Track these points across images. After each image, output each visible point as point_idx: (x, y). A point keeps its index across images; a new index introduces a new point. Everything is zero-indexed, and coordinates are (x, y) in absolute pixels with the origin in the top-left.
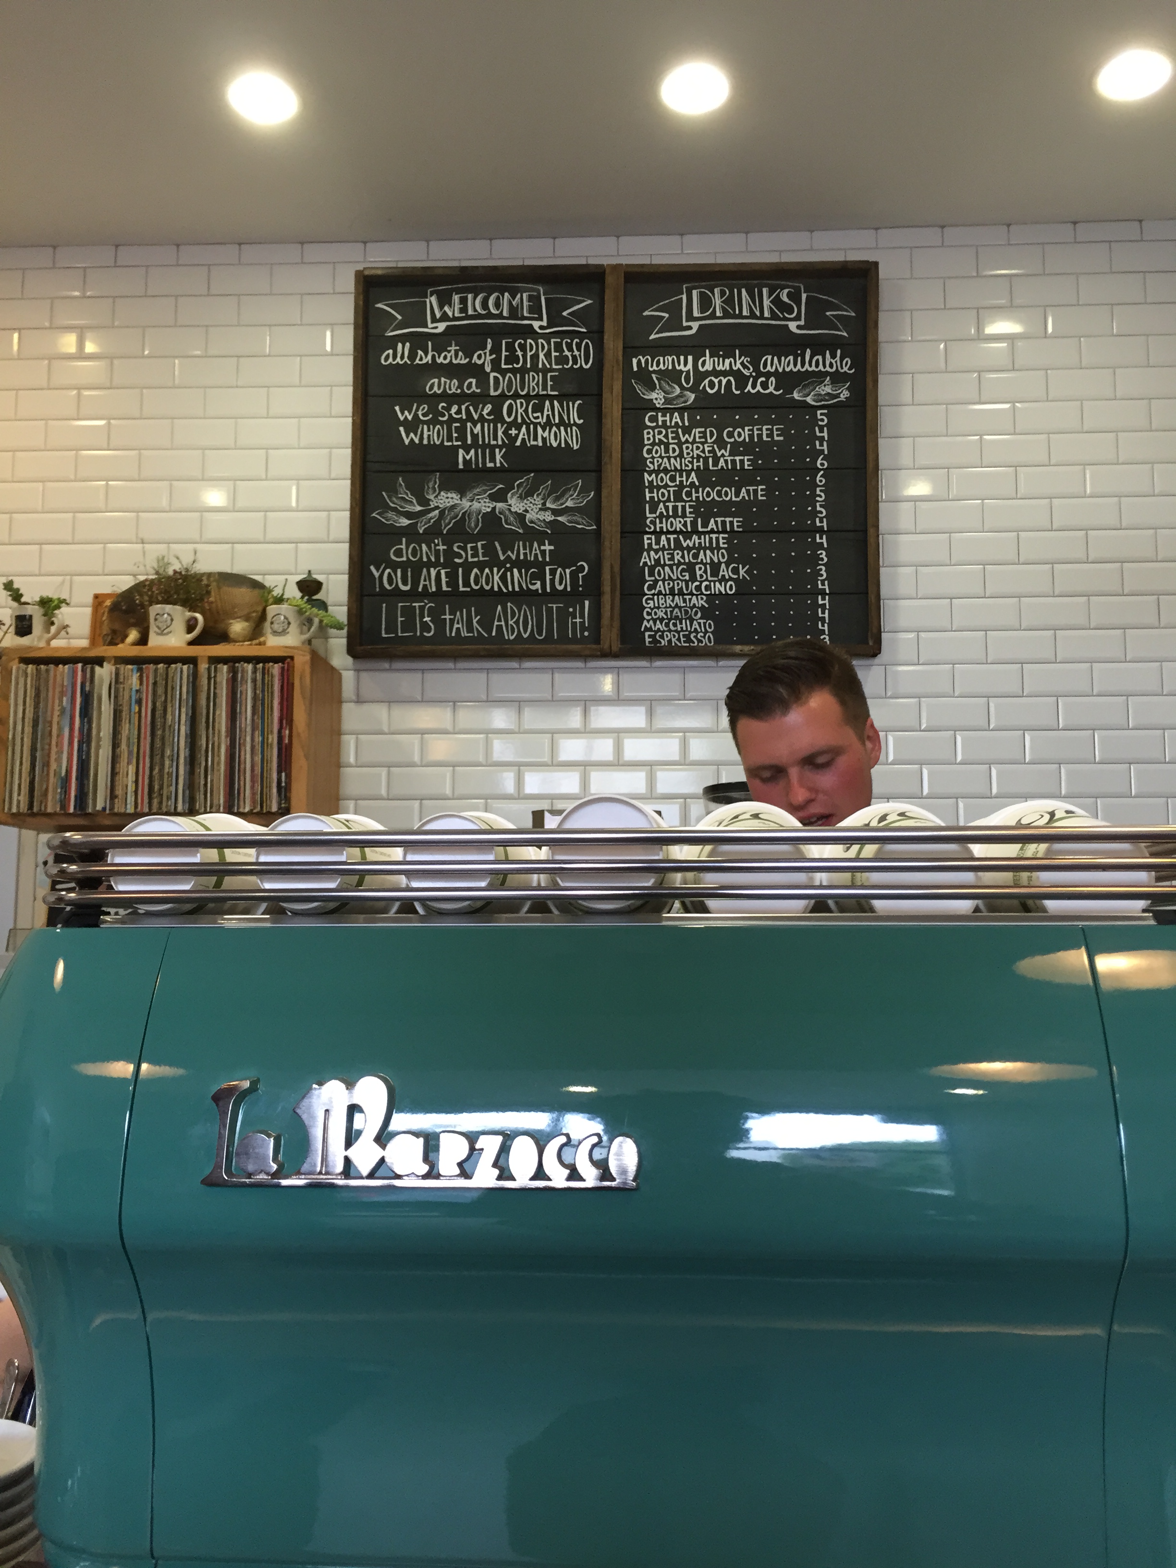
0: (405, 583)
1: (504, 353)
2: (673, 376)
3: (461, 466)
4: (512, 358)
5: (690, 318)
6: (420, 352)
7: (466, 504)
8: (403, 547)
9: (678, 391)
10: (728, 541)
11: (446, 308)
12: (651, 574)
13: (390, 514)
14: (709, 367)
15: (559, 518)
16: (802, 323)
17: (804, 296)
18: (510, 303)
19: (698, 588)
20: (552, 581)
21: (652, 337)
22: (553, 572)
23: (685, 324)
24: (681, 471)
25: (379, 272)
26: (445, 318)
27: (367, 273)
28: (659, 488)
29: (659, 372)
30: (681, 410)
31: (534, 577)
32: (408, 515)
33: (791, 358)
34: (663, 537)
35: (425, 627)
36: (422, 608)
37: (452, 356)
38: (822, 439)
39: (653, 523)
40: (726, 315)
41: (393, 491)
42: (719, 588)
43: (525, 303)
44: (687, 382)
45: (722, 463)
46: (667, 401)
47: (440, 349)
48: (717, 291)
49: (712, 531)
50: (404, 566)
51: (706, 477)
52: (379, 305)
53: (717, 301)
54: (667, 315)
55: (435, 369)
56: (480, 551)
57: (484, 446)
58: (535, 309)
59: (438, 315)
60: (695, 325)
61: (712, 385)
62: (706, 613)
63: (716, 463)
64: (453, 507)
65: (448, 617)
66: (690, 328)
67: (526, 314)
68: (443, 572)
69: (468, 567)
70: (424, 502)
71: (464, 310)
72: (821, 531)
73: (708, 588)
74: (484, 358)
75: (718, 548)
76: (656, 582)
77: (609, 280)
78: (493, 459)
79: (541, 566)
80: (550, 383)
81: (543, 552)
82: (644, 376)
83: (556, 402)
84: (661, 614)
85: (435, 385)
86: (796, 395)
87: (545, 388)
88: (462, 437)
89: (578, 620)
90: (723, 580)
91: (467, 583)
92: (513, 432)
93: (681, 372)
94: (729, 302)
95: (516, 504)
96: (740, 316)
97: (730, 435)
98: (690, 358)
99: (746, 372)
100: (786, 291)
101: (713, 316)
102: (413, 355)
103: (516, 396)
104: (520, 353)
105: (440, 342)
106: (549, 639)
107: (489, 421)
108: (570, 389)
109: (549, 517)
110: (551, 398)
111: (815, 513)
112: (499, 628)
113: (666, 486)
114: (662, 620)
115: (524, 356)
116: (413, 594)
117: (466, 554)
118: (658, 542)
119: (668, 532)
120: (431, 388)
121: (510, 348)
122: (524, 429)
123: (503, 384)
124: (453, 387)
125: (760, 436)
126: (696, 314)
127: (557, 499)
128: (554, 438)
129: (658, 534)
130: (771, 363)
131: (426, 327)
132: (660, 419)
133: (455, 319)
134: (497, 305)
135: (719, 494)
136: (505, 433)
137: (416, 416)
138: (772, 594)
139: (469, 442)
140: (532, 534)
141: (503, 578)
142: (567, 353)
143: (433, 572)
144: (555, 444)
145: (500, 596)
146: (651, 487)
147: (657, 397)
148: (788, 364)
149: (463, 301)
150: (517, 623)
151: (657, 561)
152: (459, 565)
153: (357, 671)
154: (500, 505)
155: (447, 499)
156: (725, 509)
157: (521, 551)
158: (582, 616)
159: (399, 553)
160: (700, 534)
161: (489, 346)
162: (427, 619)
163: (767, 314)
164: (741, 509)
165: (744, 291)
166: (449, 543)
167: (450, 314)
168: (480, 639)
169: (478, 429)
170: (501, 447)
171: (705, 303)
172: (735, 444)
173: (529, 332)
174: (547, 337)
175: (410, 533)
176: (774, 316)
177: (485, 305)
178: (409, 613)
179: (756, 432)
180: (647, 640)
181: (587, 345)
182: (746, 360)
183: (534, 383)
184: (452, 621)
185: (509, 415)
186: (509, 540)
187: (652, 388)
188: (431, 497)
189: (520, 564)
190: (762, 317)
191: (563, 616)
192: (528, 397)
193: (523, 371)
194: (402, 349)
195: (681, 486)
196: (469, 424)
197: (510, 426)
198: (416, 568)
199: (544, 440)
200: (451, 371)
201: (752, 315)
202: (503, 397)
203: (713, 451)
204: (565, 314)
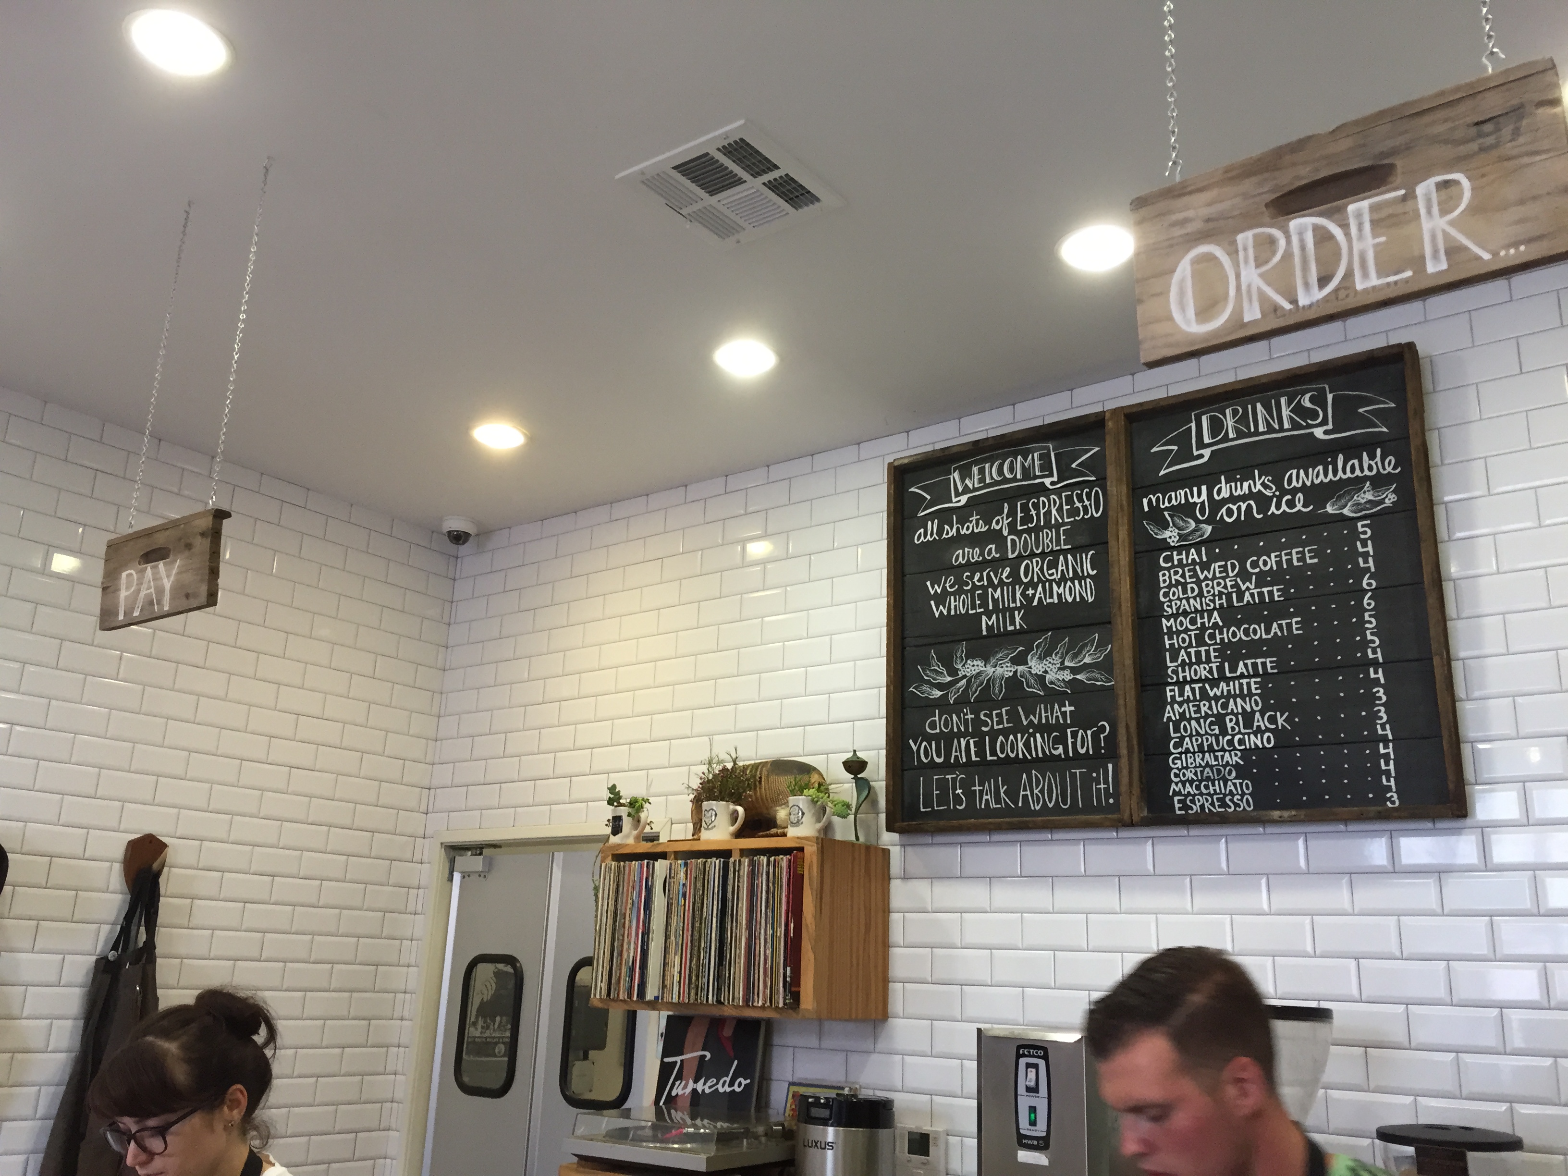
0: (939, 756)
1: (1019, 515)
2: (1187, 509)
3: (984, 633)
4: (1027, 519)
5: (1201, 445)
6: (946, 527)
7: (990, 670)
8: (937, 719)
9: (1193, 524)
10: (1262, 686)
11: (967, 481)
12: (1177, 730)
13: (925, 688)
14: (1225, 494)
15: (1078, 677)
16: (1330, 426)
17: (1330, 397)
18: (1023, 465)
19: (1230, 743)
20: (1074, 744)
21: (1162, 473)
22: (1074, 735)
23: (1195, 453)
24: (1203, 611)
25: (906, 461)
26: (966, 490)
27: (896, 464)
28: (1178, 633)
29: (1171, 509)
30: (1197, 546)
31: (1057, 741)
32: (940, 686)
33: (1320, 468)
34: (1187, 688)
35: (958, 800)
36: (954, 780)
37: (975, 526)
38: (1365, 555)
39: (1175, 672)
40: (1240, 435)
41: (927, 664)
42: (1254, 741)
43: (1037, 463)
44: (1203, 515)
45: (1247, 597)
46: (1182, 537)
47: (962, 521)
48: (1228, 412)
49: (1242, 676)
50: (937, 738)
51: (1230, 615)
52: (912, 489)
53: (1229, 422)
54: (1176, 448)
55: (959, 541)
56: (1005, 718)
57: (1005, 610)
58: (1046, 468)
59: (960, 489)
60: (1207, 453)
61: (1230, 513)
62: (1242, 772)
63: (1240, 598)
64: (979, 674)
65: (977, 788)
66: (1201, 456)
67: (1037, 473)
68: (971, 741)
69: (994, 735)
70: (953, 672)
71: (982, 480)
72: (1375, 663)
73: (1241, 742)
74: (1001, 523)
75: (1250, 695)
76: (1182, 738)
77: (1110, 425)
78: (1013, 622)
79: (1062, 729)
80: (1062, 537)
81: (1064, 714)
82: (1156, 516)
83: (1069, 557)
84: (1190, 775)
85: (960, 556)
86: (1330, 509)
87: (1058, 543)
88: (984, 604)
89: (1102, 786)
90: (1259, 731)
91: (993, 753)
92: (1030, 592)
93: (1195, 504)
94: (1243, 420)
95: (1036, 666)
96: (1257, 433)
97: (1255, 565)
98: (1204, 488)
99: (1268, 493)
100: (1308, 396)
101: (1226, 439)
102: (940, 531)
103: (1033, 555)
104: (1033, 512)
105: (963, 514)
106: (1074, 809)
107: (1007, 584)
108: (1082, 540)
109: (1067, 676)
110: (1064, 552)
111: (1365, 643)
112: (1025, 797)
113: (1187, 630)
114: (1191, 782)
115: (1038, 515)
116: (947, 767)
117: (993, 721)
118: (1181, 694)
119: (1193, 681)
120: (957, 560)
121: (1025, 509)
122: (1040, 588)
123: (1020, 546)
124: (974, 554)
125: (1289, 561)
126: (1207, 440)
127: (1075, 656)
128: (1067, 593)
129: (1181, 684)
130: (1297, 478)
131: (951, 502)
132: (1176, 558)
133: (975, 490)
134: (1012, 469)
135: (1246, 632)
136: (1023, 594)
137: (944, 588)
138: (1321, 744)
139: (991, 608)
140: (1053, 696)
141: (1027, 745)
142: (1079, 505)
143: (963, 743)
144: (1070, 600)
145: (1025, 764)
146: (1170, 633)
147: (1171, 535)
148: (1318, 476)
149: (982, 471)
150: (1042, 791)
151: (1183, 715)
152: (987, 733)
153: (903, 846)
154: (1021, 668)
155: (972, 667)
156: (1254, 649)
157: (1042, 715)
158: (1106, 782)
159: (933, 726)
160: (1227, 680)
161: (1006, 511)
162: (959, 791)
163: (1286, 425)
164: (1274, 647)
165: (1259, 406)
166: (977, 713)
167: (971, 486)
168: (1007, 812)
169: (998, 594)
170: (1019, 609)
171: (1217, 426)
172: (1261, 576)
173: (1042, 490)
174: (1058, 492)
175: (942, 704)
176: (1295, 426)
177: (1000, 472)
178: (943, 785)
179: (1284, 558)
180: (1177, 806)
181: (1097, 493)
182: (1266, 479)
183: (1048, 539)
184: (981, 792)
185: (1026, 576)
186: (1030, 703)
187: (1165, 526)
188: (959, 667)
189: (1044, 728)
190: (1281, 429)
191: (1087, 782)
192: (1043, 555)
193: (1038, 529)
194: (932, 526)
195: (1203, 628)
196: (990, 590)
197: (1027, 586)
198: (947, 739)
199: (1059, 596)
200: (975, 540)
201: (1270, 429)
202: (1020, 558)
203: (1236, 586)
204: (1074, 466)
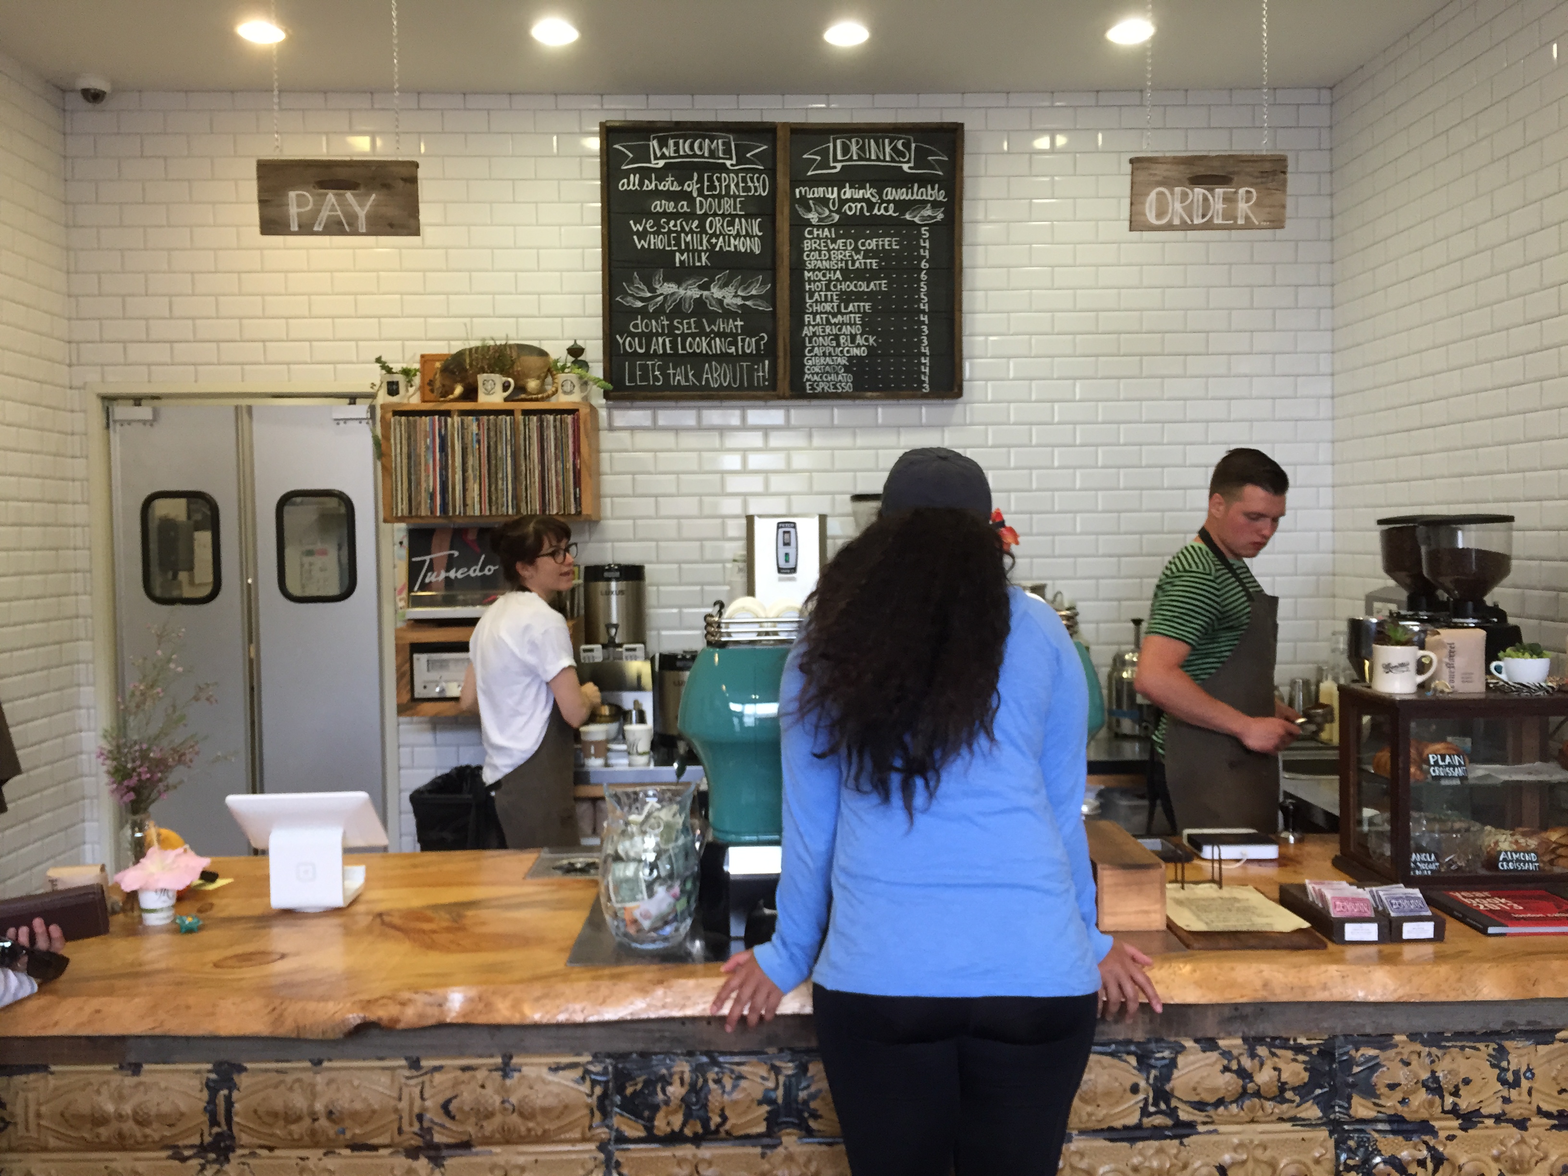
0: (641, 347)
1: (706, 184)
2: (823, 202)
3: (678, 265)
4: (712, 187)
5: (835, 160)
6: (647, 182)
7: (682, 292)
8: (639, 322)
9: (827, 213)
10: (862, 319)
11: (664, 150)
12: (810, 342)
13: (629, 299)
14: (848, 196)
15: (747, 303)
16: (912, 165)
17: (913, 145)
18: (710, 147)
19: (842, 352)
20: (743, 347)
21: (809, 173)
22: (743, 340)
23: (832, 165)
24: (830, 270)
25: (617, 124)
26: (663, 157)
27: (608, 124)
28: (815, 281)
29: (813, 199)
30: (830, 227)
31: (730, 344)
32: (642, 299)
33: (904, 190)
34: (818, 317)
35: (656, 378)
36: (653, 365)
37: (669, 184)
38: (924, 248)
39: (811, 306)
40: (860, 159)
41: (631, 282)
42: (856, 352)
43: (721, 147)
44: (834, 206)
45: (857, 264)
46: (820, 220)
47: (660, 179)
48: (854, 140)
49: (851, 312)
50: (640, 335)
51: (847, 274)
52: (616, 146)
53: (854, 148)
54: (819, 158)
55: (657, 194)
56: (693, 326)
57: (694, 251)
58: (727, 152)
59: (659, 155)
60: (839, 166)
61: (850, 209)
62: (847, 369)
63: (853, 265)
64: (673, 294)
65: (671, 371)
66: (835, 167)
67: (721, 155)
68: (667, 340)
69: (684, 337)
70: (652, 290)
71: (677, 151)
72: (923, 312)
73: (848, 352)
74: (691, 187)
75: (855, 324)
76: (813, 347)
77: (780, 134)
78: (700, 260)
79: (735, 336)
80: (738, 206)
81: (736, 327)
82: (804, 202)
83: (743, 220)
84: (817, 370)
85: (658, 206)
86: (908, 217)
87: (735, 209)
88: (678, 244)
89: (761, 374)
90: (858, 346)
91: (684, 348)
92: (714, 241)
93: (829, 199)
94: (862, 149)
95: (716, 292)
96: (870, 160)
97: (863, 244)
98: (835, 189)
99: (874, 200)
100: (901, 142)
101: (851, 159)
102: (641, 184)
103: (715, 215)
104: (717, 184)
105: (661, 174)
106: (741, 387)
107: (697, 233)
108: (752, 210)
109: (739, 302)
110: (740, 216)
111: (920, 299)
112: (707, 379)
113: (820, 281)
114: (817, 374)
115: (720, 186)
116: (647, 355)
117: (683, 327)
118: (814, 320)
119: (822, 313)
120: (655, 207)
121: (710, 179)
122: (721, 238)
123: (706, 206)
124: (670, 207)
125: (883, 245)
126: (839, 157)
127: (745, 289)
128: (742, 245)
129: (815, 314)
130: (891, 193)
131: (650, 162)
132: (815, 232)
133: (671, 158)
134: (701, 148)
135: (856, 286)
136: (708, 241)
137: (645, 228)
138: (892, 355)
139: (683, 247)
140: (728, 314)
141: (709, 345)
142: (750, 184)
143: (660, 340)
144: (743, 250)
145: (707, 358)
146: (810, 281)
147: (813, 217)
148: (902, 194)
149: (676, 144)
150: (719, 375)
151: (814, 333)
152: (678, 335)
153: (609, 408)
154: (705, 293)
155: (669, 288)
156: (859, 296)
157: (721, 325)
158: (764, 371)
159: (636, 326)
160: (843, 314)
161: (695, 178)
162: (657, 373)
163: (888, 158)
164: (870, 296)
165: (872, 141)
166: (671, 320)
167: (667, 154)
168: (693, 388)
169: (689, 238)
170: (705, 252)
171: (846, 150)
172: (866, 251)
173: (723, 168)
174: (736, 172)
175: (643, 312)
176: (893, 160)
177: (692, 147)
178: (644, 368)
179: (880, 243)
180: (808, 387)
181: (764, 179)
182: (874, 191)
183: (727, 205)
184: (674, 375)
185: (711, 228)
186: (712, 317)
187: (809, 210)
188: (657, 286)
189: (721, 335)
190: (884, 161)
191: (751, 371)
192: (723, 216)
193: (720, 197)
194: (635, 179)
195: (830, 281)
196: (683, 235)
197: (711, 236)
198: (649, 337)
199: (735, 246)
200: (669, 196)
201: (878, 159)
202: (706, 215)
203: (851, 256)
204: (748, 155)
